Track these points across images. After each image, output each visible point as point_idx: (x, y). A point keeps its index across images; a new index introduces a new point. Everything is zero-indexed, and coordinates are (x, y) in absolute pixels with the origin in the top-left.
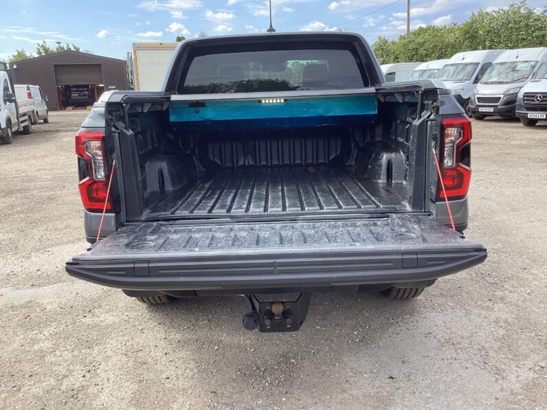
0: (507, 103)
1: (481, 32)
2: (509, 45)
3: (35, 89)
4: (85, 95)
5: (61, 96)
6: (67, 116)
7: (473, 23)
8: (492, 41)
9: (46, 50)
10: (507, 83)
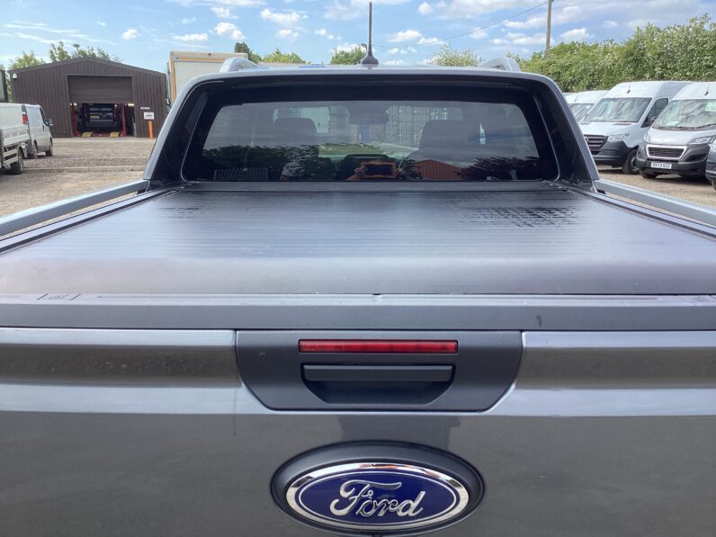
0: (691, 158)
1: (649, 55)
2: (688, 74)
3: (34, 110)
4: (108, 117)
5: (77, 117)
6: (81, 145)
7: (638, 41)
8: (664, 67)
9: (63, 54)
10: (692, 129)
